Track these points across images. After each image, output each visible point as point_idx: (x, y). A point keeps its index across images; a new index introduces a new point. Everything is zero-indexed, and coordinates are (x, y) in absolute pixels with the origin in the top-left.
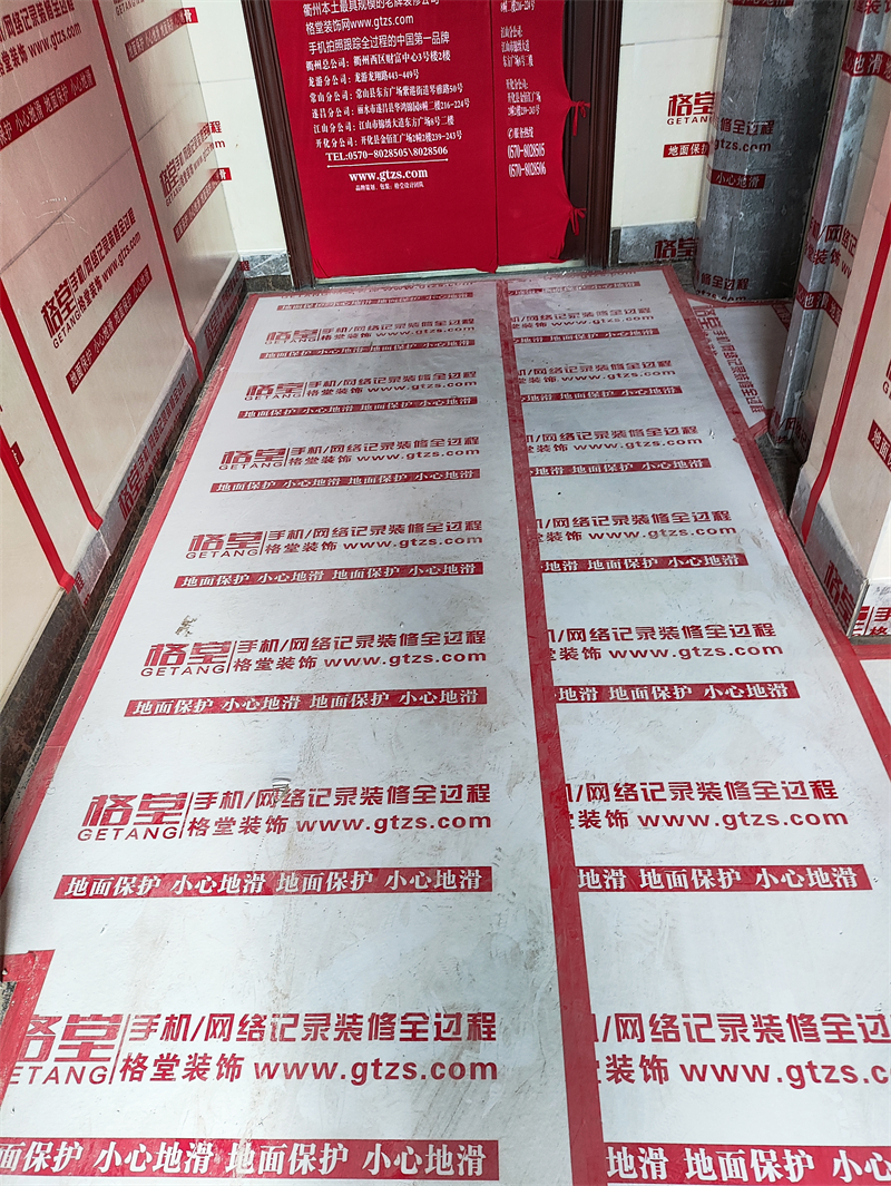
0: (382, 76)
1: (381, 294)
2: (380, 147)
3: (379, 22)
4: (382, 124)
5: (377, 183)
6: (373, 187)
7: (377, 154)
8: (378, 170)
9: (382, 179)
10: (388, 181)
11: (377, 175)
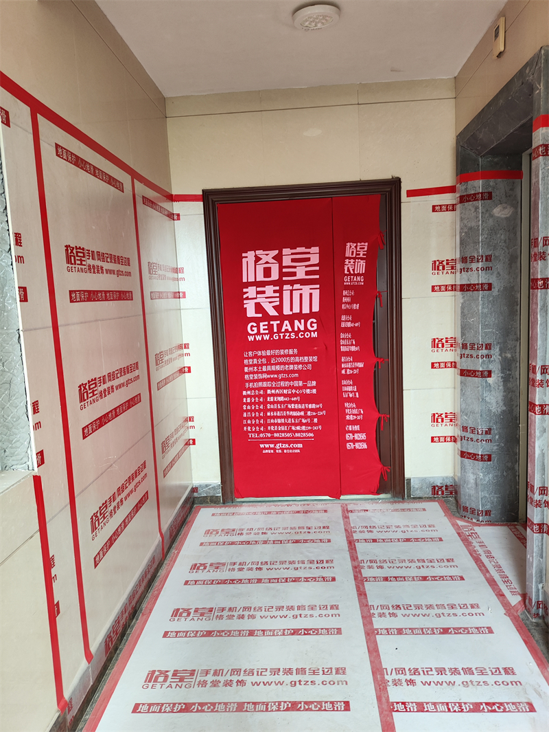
0: (281, 399)
1: (273, 508)
2: (278, 432)
3: (280, 376)
4: (279, 421)
5: (274, 449)
6: (272, 451)
7: (275, 435)
8: (275, 443)
9: (277, 447)
10: (280, 449)
11: (275, 445)
